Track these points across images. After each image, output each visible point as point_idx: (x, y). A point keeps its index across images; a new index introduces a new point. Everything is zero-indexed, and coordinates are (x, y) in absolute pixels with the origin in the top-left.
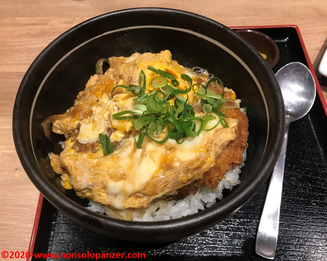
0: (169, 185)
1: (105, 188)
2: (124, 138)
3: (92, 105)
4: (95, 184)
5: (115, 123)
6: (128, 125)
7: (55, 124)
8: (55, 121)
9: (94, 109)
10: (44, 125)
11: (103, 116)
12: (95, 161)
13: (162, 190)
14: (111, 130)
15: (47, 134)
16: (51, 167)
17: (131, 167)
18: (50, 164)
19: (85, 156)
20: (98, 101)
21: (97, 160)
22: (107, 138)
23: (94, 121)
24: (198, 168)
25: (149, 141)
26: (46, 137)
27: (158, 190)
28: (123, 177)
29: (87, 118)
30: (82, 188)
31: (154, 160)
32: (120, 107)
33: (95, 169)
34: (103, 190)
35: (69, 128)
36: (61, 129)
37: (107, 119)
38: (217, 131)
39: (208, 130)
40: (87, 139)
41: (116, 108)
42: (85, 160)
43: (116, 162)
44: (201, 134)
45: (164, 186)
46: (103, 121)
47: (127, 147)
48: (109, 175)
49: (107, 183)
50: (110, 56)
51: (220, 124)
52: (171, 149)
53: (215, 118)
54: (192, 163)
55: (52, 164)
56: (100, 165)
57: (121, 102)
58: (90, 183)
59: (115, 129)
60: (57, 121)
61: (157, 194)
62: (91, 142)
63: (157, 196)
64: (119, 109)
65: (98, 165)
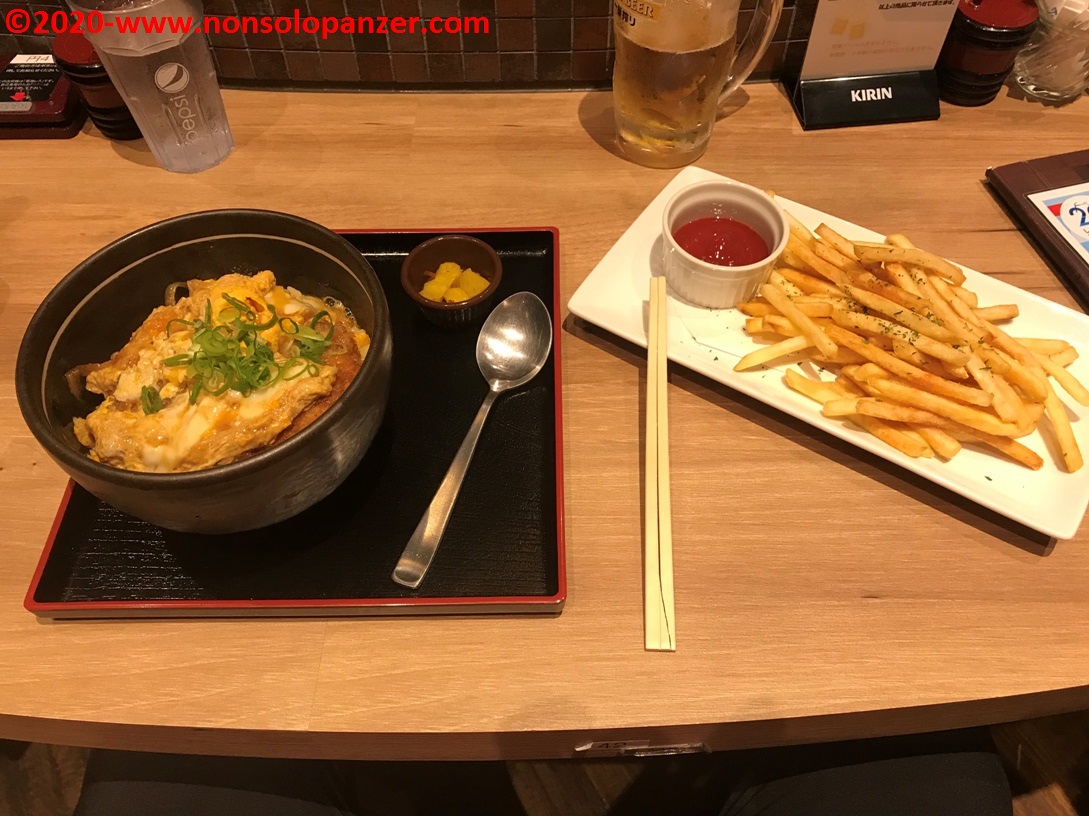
0: (221, 450)
1: (140, 456)
2: (178, 393)
3: (140, 349)
4: (126, 450)
5: (167, 372)
6: (182, 374)
7: (89, 378)
8: (89, 372)
9: (141, 353)
10: (71, 376)
11: (152, 362)
12: (130, 422)
13: (213, 456)
14: (161, 383)
15: (75, 390)
16: (75, 435)
17: (178, 428)
18: (73, 431)
19: (119, 414)
20: (152, 343)
21: (134, 420)
22: (156, 394)
23: (138, 371)
24: (263, 427)
25: (206, 395)
26: (72, 395)
27: (206, 457)
28: (166, 441)
29: (131, 367)
30: (110, 454)
31: (207, 419)
32: (176, 349)
33: (129, 433)
34: (138, 460)
35: (107, 382)
36: (98, 385)
37: (158, 367)
38: (300, 381)
39: (287, 380)
40: (125, 394)
41: (171, 351)
42: (117, 419)
43: (158, 422)
44: (277, 386)
45: (216, 451)
46: (151, 368)
47: (179, 405)
48: (146, 437)
49: (143, 448)
50: (190, 279)
51: (306, 373)
52: (235, 404)
53: (301, 364)
54: (256, 420)
55: (76, 430)
56: (138, 426)
57: (179, 343)
58: (120, 448)
59: (168, 381)
60: (93, 373)
61: (207, 461)
62: (131, 398)
63: (207, 464)
64: (175, 352)
65: (135, 426)
